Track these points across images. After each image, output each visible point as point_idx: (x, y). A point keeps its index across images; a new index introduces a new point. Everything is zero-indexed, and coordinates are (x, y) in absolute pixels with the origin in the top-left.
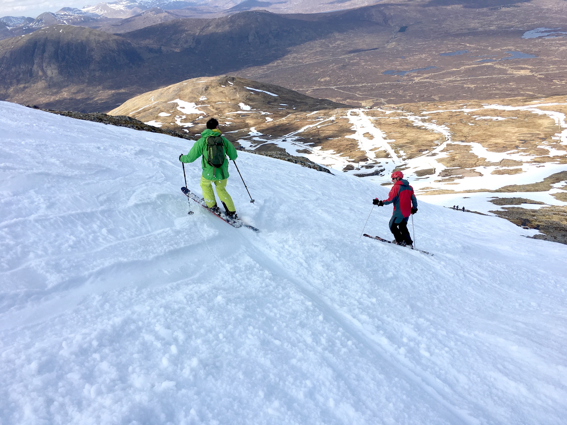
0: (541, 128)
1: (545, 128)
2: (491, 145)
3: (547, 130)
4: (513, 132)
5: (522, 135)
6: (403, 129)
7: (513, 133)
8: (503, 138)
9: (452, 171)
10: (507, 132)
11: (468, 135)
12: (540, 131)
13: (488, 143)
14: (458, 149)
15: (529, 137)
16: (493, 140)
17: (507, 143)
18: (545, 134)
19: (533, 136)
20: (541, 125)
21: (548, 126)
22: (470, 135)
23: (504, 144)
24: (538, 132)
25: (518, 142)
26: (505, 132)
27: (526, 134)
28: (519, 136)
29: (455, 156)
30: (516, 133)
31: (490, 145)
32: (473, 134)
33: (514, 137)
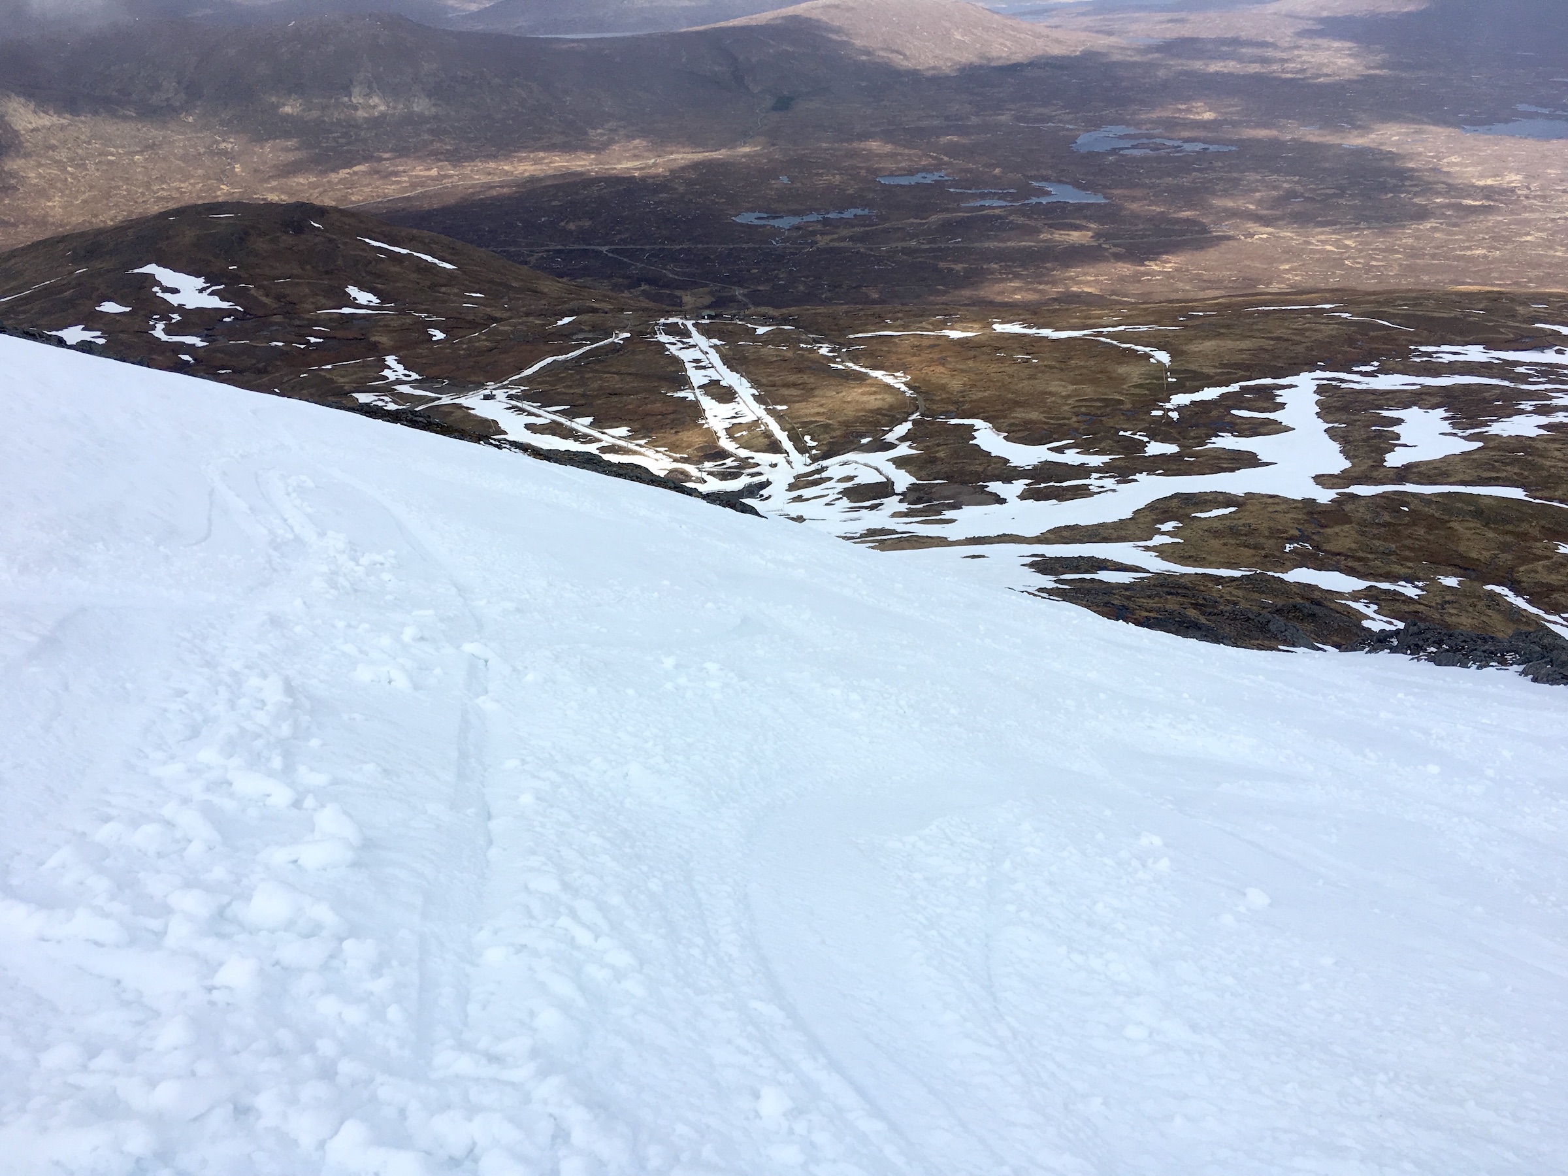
0: (1125, 387)
1: (1132, 386)
2: (1017, 425)
3: (1138, 391)
4: (1064, 394)
5: (1084, 403)
6: (805, 377)
7: (1064, 397)
8: (1042, 410)
9: (934, 490)
10: (1051, 394)
11: (961, 399)
12: (1121, 394)
13: (1007, 421)
14: (940, 435)
15: (1099, 408)
16: (1020, 414)
17: (1052, 422)
18: (1133, 402)
19: (1106, 406)
20: (1123, 379)
21: (1140, 381)
22: (967, 398)
23: (1046, 423)
24: (1117, 397)
25: (1074, 419)
26: (1046, 393)
27: (1091, 400)
28: (1077, 404)
29: (937, 452)
30: (1069, 396)
31: (1011, 425)
32: (974, 397)
33: (1066, 408)
